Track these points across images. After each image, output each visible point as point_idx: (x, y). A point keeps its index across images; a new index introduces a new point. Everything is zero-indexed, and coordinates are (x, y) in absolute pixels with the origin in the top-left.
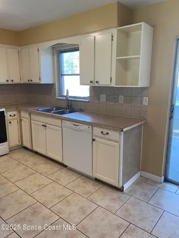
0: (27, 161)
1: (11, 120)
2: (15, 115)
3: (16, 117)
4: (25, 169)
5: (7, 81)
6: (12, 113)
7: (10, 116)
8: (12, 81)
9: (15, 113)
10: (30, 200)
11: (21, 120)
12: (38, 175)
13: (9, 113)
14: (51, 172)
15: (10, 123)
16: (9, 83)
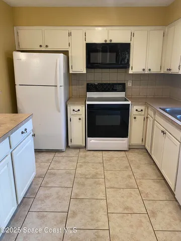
0: (138, 167)
1: (137, 115)
2: (142, 110)
3: (143, 113)
4: (129, 177)
5: (144, 70)
6: (139, 108)
7: (137, 110)
8: (150, 70)
9: (143, 108)
10: (103, 222)
11: (147, 118)
12: (135, 192)
13: (136, 107)
14: (154, 197)
15: (135, 118)
16: (146, 72)
